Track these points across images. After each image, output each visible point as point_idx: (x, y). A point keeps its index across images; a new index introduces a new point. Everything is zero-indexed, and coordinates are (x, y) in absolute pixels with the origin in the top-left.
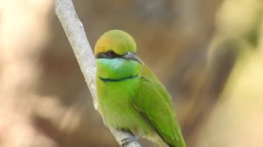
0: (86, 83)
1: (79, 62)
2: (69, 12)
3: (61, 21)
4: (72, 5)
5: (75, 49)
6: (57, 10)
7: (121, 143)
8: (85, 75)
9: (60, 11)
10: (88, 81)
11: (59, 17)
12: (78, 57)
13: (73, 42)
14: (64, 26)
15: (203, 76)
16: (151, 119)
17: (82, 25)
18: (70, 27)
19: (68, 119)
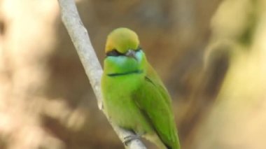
1: (84, 65)
2: (74, 19)
3: (67, 27)
4: (77, 12)
5: (80, 53)
7: (124, 141)
8: (90, 79)
9: (66, 18)
11: (66, 24)
13: (79, 47)
14: (70, 31)
16: (151, 117)
17: (86, 31)
18: (75, 33)
19: (75, 120)
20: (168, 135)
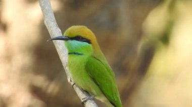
0: (63, 66)
1: (59, 53)
2: (52, 23)
3: (48, 28)
4: (54, 19)
6: (45, 22)
8: (62, 62)
9: (47, 22)
10: (64, 65)
11: (47, 26)
12: (58, 50)
14: (50, 31)
15: (134, 62)
17: (60, 31)
19: (52, 88)
20: (112, 97)
